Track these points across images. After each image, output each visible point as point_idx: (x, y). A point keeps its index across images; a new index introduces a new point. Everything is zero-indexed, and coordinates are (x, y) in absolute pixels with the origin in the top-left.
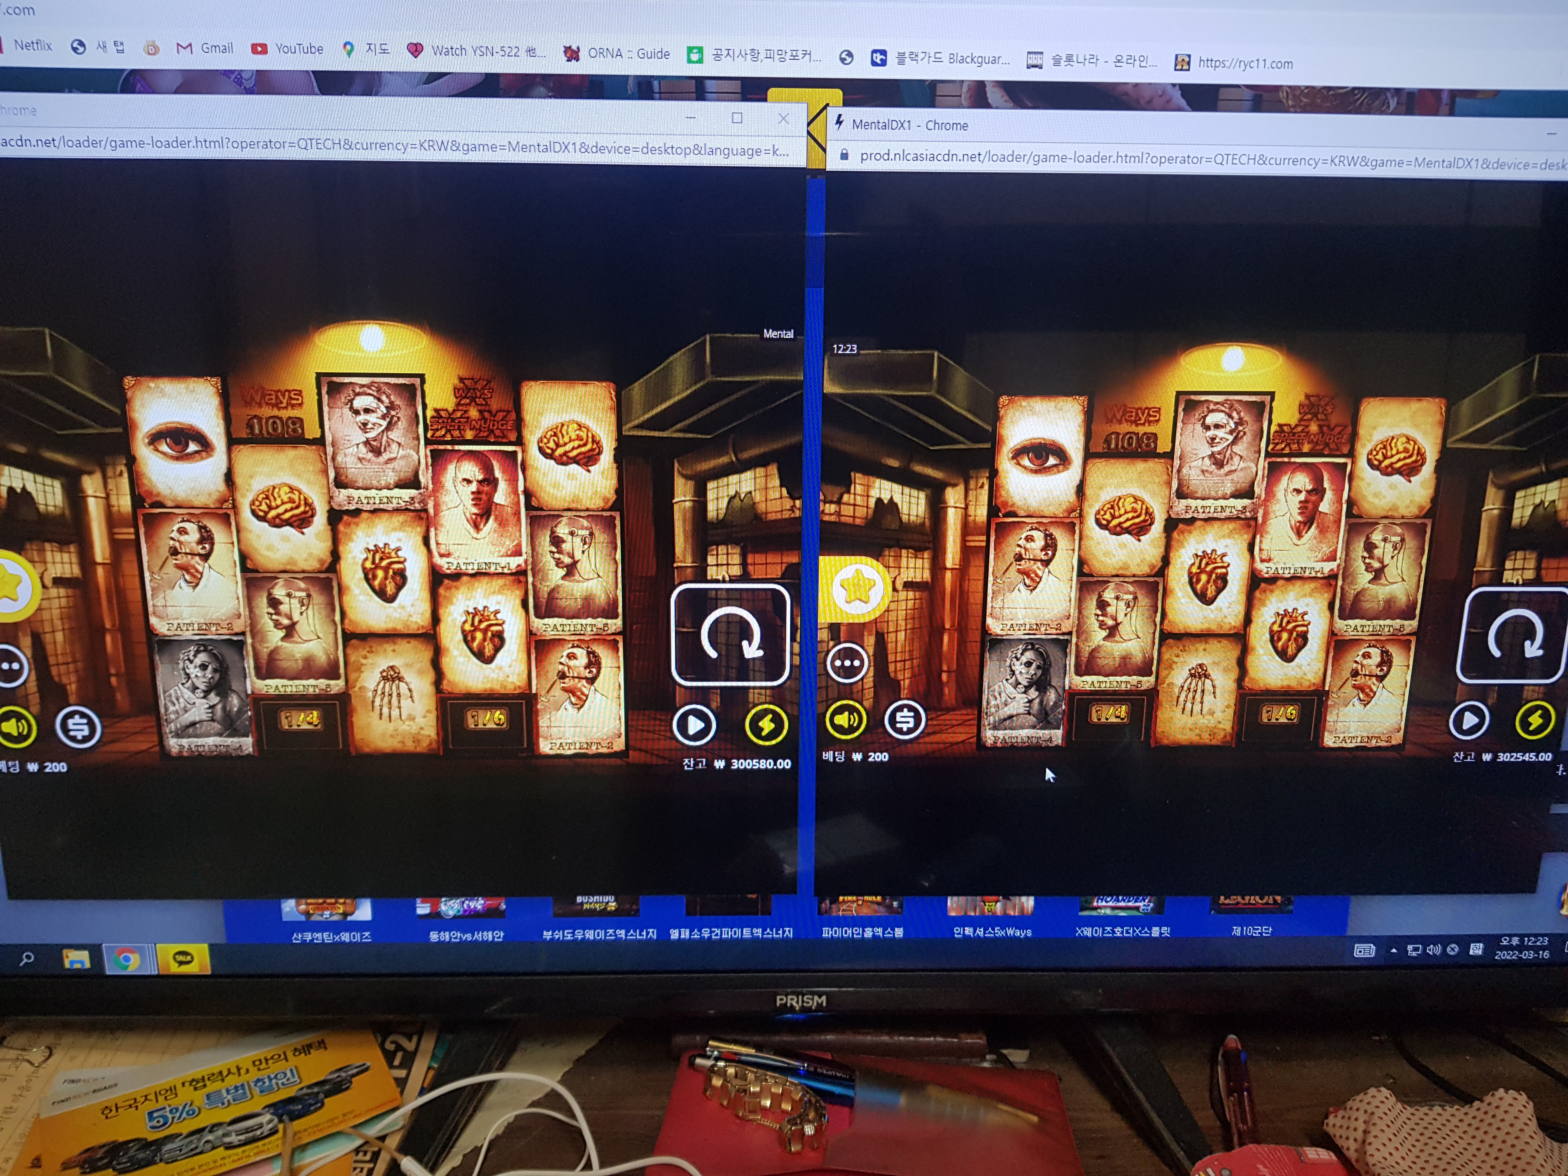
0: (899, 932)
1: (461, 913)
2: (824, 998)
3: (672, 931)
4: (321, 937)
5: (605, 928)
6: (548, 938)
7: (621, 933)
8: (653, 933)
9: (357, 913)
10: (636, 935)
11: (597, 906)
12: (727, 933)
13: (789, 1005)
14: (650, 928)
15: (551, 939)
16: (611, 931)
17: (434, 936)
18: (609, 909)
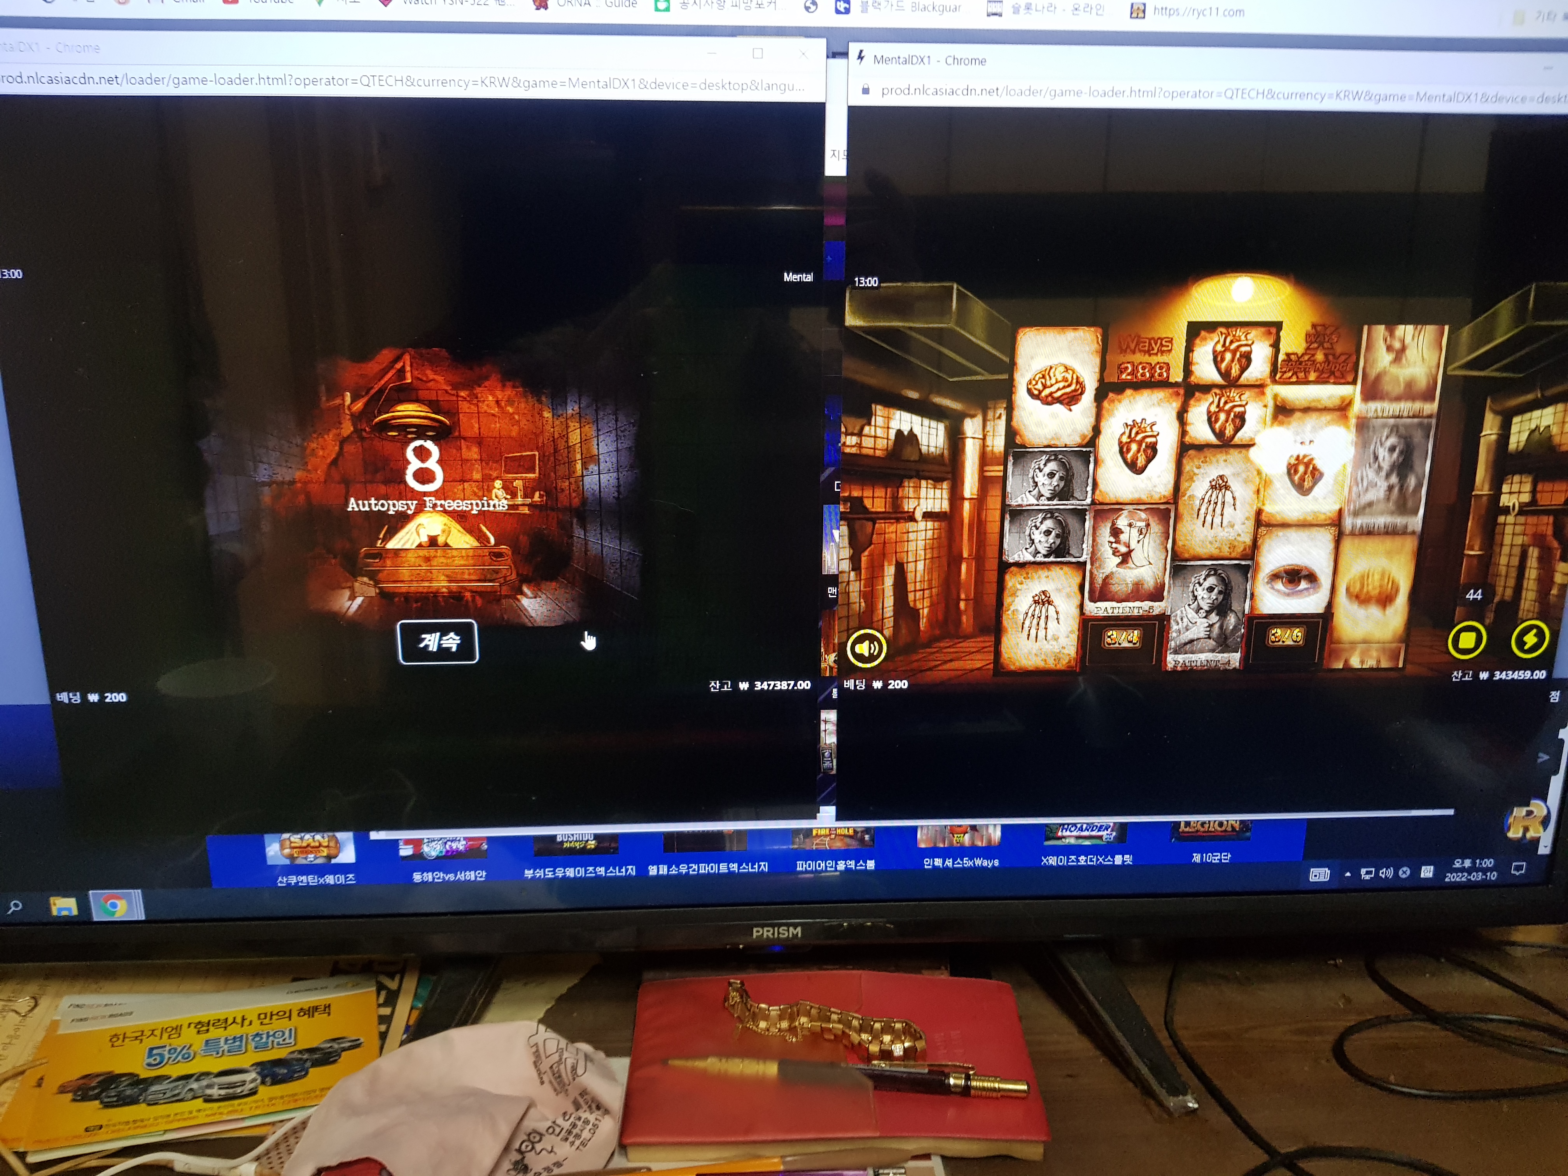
0: (871, 865)
1: (444, 854)
2: (799, 929)
3: (650, 868)
4: (305, 880)
5: (585, 865)
6: (530, 876)
7: (601, 871)
8: (632, 870)
9: (340, 855)
10: (616, 872)
11: (577, 845)
12: (704, 869)
13: (765, 936)
14: (630, 865)
15: (532, 878)
16: (591, 869)
17: (417, 877)
18: (589, 847)
